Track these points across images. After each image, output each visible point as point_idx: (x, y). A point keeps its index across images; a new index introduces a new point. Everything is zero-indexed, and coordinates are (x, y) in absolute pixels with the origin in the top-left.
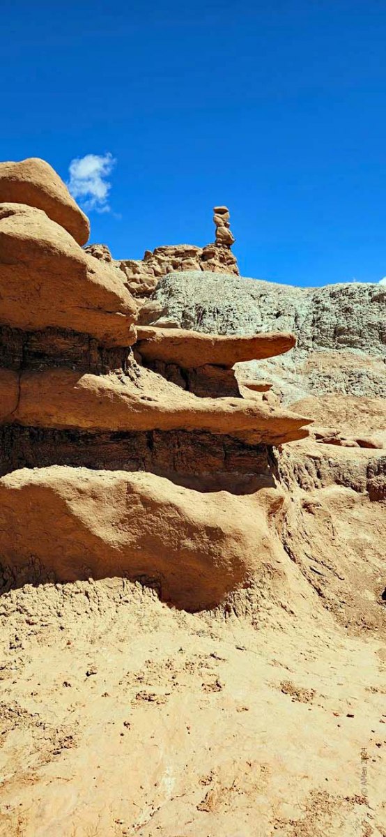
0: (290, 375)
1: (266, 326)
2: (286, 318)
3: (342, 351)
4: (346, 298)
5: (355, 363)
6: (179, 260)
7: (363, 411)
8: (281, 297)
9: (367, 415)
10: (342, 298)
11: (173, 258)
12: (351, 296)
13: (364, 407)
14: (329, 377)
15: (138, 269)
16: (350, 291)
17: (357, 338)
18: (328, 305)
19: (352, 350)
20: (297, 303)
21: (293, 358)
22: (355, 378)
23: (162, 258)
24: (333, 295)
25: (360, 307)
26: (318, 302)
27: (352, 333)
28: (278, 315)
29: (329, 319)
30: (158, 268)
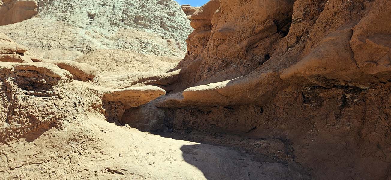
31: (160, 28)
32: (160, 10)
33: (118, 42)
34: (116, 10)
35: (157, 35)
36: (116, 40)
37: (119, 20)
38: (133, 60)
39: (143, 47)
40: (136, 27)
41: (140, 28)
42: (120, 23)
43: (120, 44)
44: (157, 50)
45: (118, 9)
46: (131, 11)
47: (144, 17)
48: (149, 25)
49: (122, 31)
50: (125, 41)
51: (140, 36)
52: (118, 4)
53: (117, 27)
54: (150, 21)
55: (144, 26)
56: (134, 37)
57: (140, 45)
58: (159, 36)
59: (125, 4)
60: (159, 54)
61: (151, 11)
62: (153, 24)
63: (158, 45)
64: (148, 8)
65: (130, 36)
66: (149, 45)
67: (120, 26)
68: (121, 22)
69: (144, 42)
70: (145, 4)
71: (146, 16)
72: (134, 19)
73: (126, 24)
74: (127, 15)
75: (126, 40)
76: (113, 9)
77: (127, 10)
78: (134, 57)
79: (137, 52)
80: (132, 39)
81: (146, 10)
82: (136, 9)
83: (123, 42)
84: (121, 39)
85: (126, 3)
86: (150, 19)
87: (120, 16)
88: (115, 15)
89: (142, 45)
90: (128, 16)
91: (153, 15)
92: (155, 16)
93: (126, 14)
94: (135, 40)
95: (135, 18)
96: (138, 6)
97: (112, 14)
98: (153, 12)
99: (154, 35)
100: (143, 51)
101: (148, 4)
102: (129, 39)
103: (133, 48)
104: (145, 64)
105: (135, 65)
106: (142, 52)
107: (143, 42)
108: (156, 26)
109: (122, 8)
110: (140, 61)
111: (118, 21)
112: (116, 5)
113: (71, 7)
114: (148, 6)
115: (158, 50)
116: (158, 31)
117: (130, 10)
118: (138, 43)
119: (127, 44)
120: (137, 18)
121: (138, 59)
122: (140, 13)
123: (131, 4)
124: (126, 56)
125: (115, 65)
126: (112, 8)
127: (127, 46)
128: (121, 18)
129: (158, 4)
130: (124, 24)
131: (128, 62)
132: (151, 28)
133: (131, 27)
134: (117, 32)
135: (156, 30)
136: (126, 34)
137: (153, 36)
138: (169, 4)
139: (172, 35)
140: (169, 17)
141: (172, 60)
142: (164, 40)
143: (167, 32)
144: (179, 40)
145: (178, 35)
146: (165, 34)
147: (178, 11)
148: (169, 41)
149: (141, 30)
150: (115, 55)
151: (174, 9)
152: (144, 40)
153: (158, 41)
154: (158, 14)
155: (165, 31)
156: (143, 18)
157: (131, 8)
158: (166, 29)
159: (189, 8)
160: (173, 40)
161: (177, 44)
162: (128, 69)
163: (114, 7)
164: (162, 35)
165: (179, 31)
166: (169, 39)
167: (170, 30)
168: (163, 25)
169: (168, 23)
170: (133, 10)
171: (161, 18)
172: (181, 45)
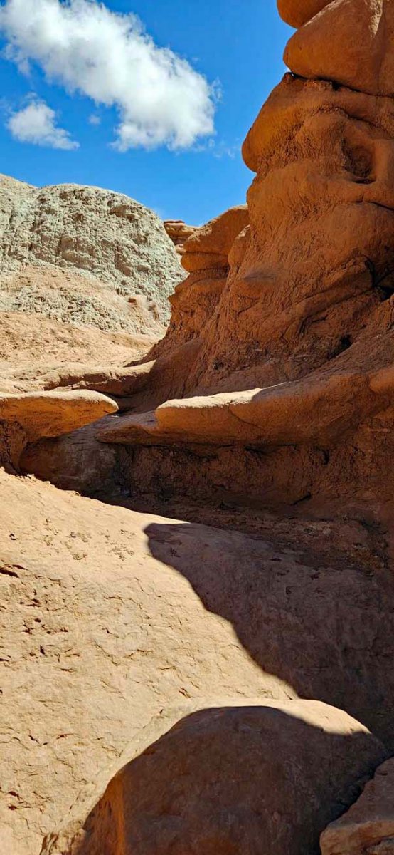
31: (115, 270)
32: (115, 229)
33: (19, 295)
34: (18, 222)
35: (106, 285)
36: (15, 291)
37: (24, 245)
38: (51, 337)
39: (75, 309)
40: (60, 265)
41: (69, 266)
42: (26, 252)
43: (23, 301)
44: (105, 320)
45: (22, 219)
46: (51, 228)
47: (78, 242)
48: (89, 261)
49: (29, 272)
50: (35, 295)
51: (69, 286)
52: (22, 210)
53: (17, 262)
54: (92, 251)
55: (79, 263)
56: (55, 286)
57: (68, 305)
58: (111, 288)
59: (37, 210)
60: (109, 327)
61: (96, 230)
62: (98, 259)
63: (108, 306)
64: (88, 221)
65: (46, 285)
66: (88, 307)
67: (25, 260)
68: (26, 250)
69: (77, 298)
70: (83, 212)
71: (84, 240)
72: (56, 245)
73: (39, 256)
74: (42, 235)
75: (37, 292)
76: (10, 220)
77: (42, 222)
78: (53, 332)
79: (60, 320)
80: (50, 291)
81: (85, 226)
82: (61, 223)
83: (30, 297)
84: (26, 289)
85: (40, 209)
86: (93, 248)
87: (26, 236)
88: (14, 234)
89: (72, 305)
90: (44, 239)
91: (99, 239)
92: (104, 241)
93: (38, 232)
94: (57, 293)
95: (60, 243)
96: (66, 216)
97: (8, 231)
98: (100, 231)
99: (100, 284)
100: (73, 319)
101: (89, 213)
102: (43, 291)
103: (53, 312)
104: (77, 349)
105: (56, 350)
106: (71, 322)
107: (74, 300)
108: (105, 265)
109: (31, 218)
110: (65, 342)
111: (20, 248)
112: (17, 210)
114: (90, 217)
115: (108, 320)
116: (109, 275)
117: (48, 225)
118: (64, 300)
119: (40, 302)
120: (64, 244)
121: (62, 335)
122: (72, 234)
123: (50, 211)
124: (35, 329)
125: (9, 345)
126: (8, 217)
127: (38, 307)
128: (27, 242)
129: (111, 213)
130: (33, 256)
131: (39, 340)
132: (94, 267)
133: (48, 264)
134: (18, 272)
135: (104, 273)
136: (37, 278)
137: (97, 287)
138: (136, 215)
139: (141, 287)
140: (133, 244)
141: (137, 344)
142: (122, 298)
143: (128, 280)
144: (156, 300)
146: (124, 283)
147: (155, 232)
148: (132, 301)
149: (71, 270)
150: (12, 324)
151: (147, 228)
152: (77, 295)
153: (108, 299)
154: (112, 236)
155: (125, 278)
156: (77, 245)
157: (50, 220)
158: (128, 273)
159: (182, 227)
160: (141, 298)
161: (151, 308)
162: (38, 357)
163: (13, 216)
164: (118, 286)
165: (156, 279)
166: (133, 296)
167: (137, 275)
168: (120, 264)
169: (133, 260)
170: (55, 225)
171: (117, 247)
172: (159, 310)
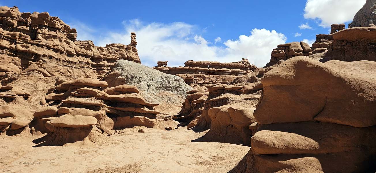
0: (155, 96)
1: (149, 83)
2: (155, 81)
3: (167, 92)
4: (169, 79)
5: (170, 95)
6: (118, 49)
7: (169, 107)
8: (154, 75)
9: (170, 108)
10: (168, 78)
11: (116, 48)
12: (170, 78)
13: (170, 106)
14: (164, 98)
15: (104, 50)
16: (170, 77)
17: (171, 89)
18: (165, 80)
19: (169, 91)
20: (157, 78)
21: (156, 92)
22: (169, 98)
23: (113, 48)
24: (166, 77)
25: (172, 81)
26: (162, 79)
27: (170, 88)
28: (152, 80)
29: (165, 83)
30: (111, 51)
113: (141, 82)
145: (182, 93)
